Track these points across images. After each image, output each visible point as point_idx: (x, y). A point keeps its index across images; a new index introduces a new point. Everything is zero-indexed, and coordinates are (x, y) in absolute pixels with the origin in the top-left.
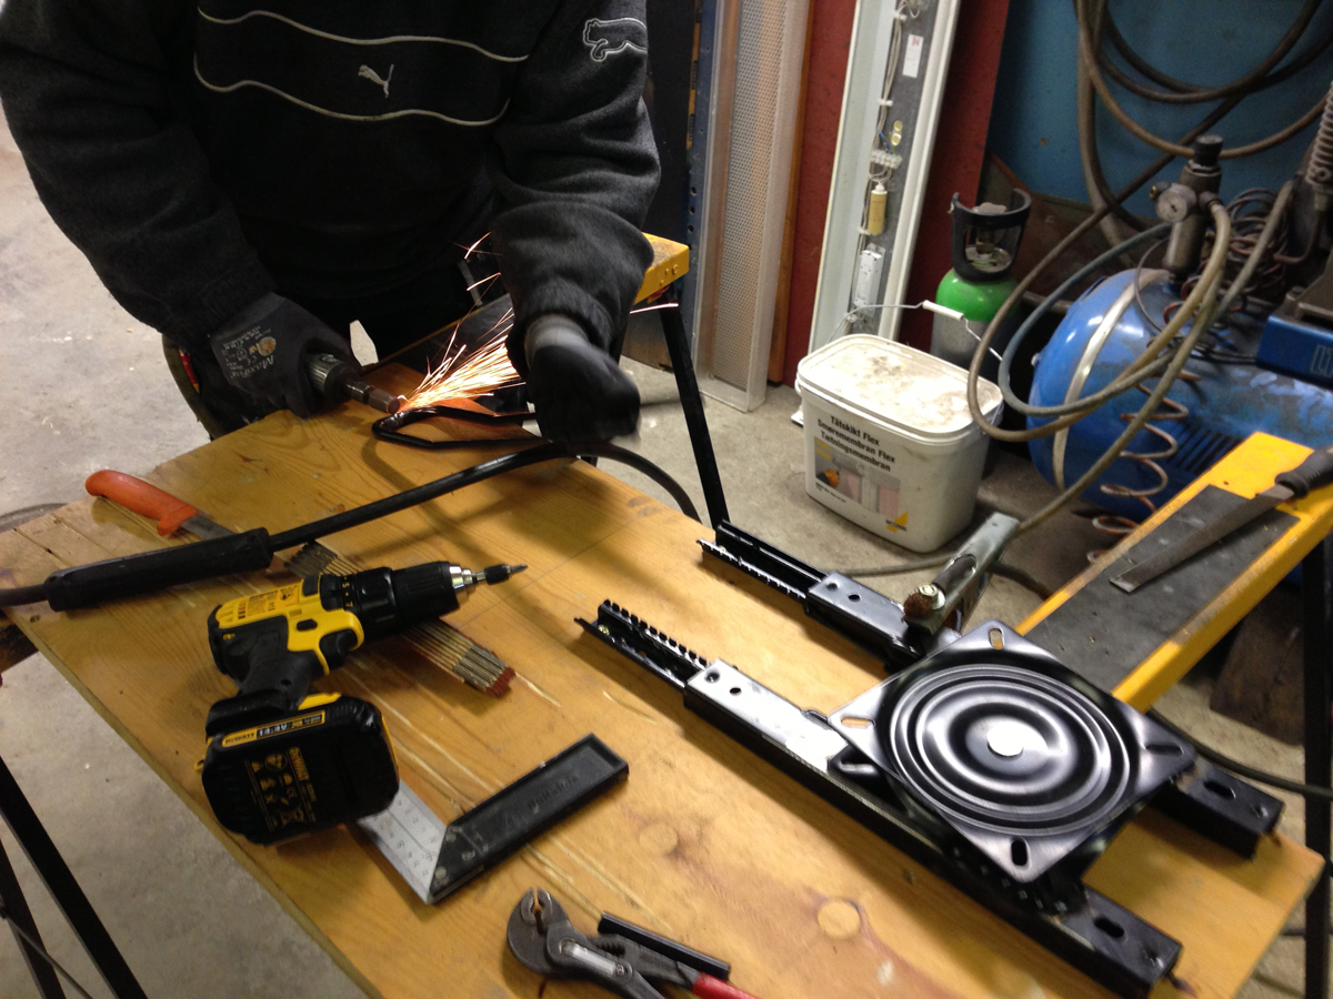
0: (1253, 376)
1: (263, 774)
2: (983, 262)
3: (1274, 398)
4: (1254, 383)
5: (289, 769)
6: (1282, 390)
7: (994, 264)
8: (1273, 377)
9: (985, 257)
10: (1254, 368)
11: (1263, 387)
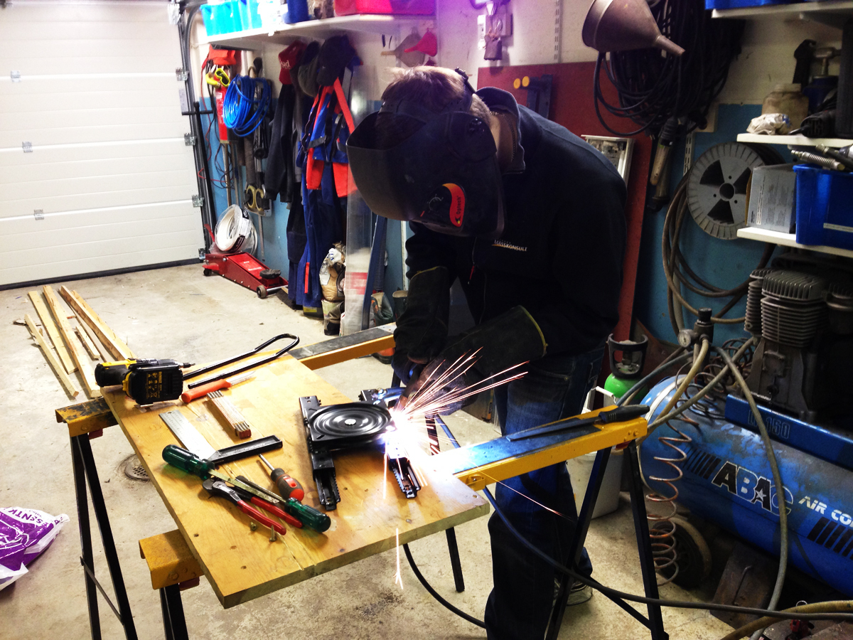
0: (724, 425)
1: (150, 379)
2: (625, 369)
3: (731, 436)
4: (723, 428)
5: (157, 379)
6: (736, 433)
7: (631, 371)
8: (732, 426)
9: (626, 367)
10: (724, 421)
11: (727, 430)
